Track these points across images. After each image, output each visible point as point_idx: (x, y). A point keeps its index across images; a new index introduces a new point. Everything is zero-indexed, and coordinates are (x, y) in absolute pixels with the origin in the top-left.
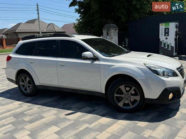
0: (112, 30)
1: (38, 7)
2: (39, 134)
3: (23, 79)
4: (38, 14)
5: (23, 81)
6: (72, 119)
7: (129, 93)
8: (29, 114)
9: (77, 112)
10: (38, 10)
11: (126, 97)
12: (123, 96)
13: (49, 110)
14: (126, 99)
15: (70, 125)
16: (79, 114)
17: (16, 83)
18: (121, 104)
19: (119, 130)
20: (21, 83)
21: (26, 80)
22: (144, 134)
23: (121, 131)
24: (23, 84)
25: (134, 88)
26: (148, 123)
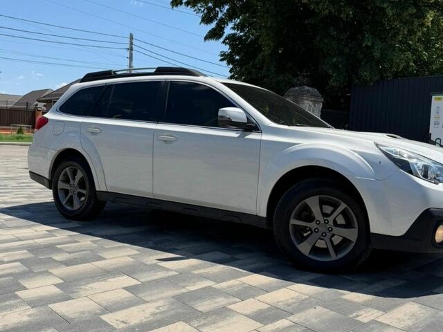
0: (305, 101)
1: (131, 43)
2: (82, 287)
3: (69, 174)
4: (131, 58)
5: (67, 181)
6: (174, 269)
7: (331, 219)
8: (67, 250)
9: (188, 258)
10: (131, 49)
11: (322, 230)
12: (313, 225)
13: (120, 247)
14: (320, 234)
15: (168, 279)
16: (193, 262)
17: (51, 184)
18: (304, 248)
19: (290, 301)
20: (61, 185)
21: (74, 179)
22: (357, 316)
23: (298, 304)
24: (66, 186)
25: (343, 206)
26: (374, 297)
